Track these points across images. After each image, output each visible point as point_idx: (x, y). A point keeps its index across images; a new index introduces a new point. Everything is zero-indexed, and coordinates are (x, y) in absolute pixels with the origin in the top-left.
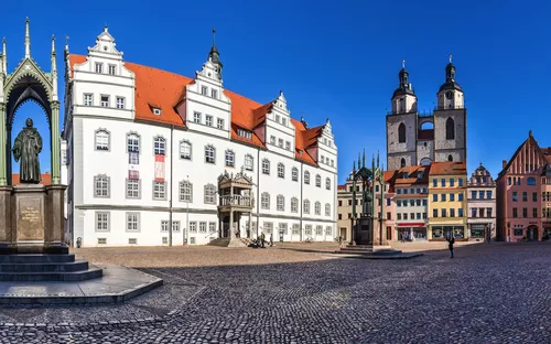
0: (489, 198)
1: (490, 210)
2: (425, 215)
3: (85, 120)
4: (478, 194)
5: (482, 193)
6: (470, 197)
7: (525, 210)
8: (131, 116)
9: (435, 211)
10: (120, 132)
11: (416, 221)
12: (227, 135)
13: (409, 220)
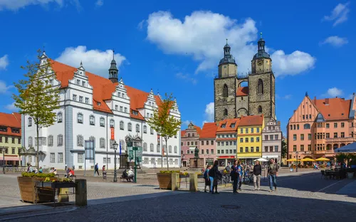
0: (277, 139)
1: (277, 147)
2: (235, 151)
3: (74, 108)
4: (269, 137)
5: (272, 136)
6: (264, 139)
7: (302, 146)
8: (91, 107)
9: (241, 148)
10: (87, 114)
11: (229, 154)
12: (128, 116)
13: (225, 154)
